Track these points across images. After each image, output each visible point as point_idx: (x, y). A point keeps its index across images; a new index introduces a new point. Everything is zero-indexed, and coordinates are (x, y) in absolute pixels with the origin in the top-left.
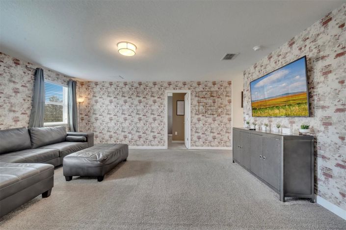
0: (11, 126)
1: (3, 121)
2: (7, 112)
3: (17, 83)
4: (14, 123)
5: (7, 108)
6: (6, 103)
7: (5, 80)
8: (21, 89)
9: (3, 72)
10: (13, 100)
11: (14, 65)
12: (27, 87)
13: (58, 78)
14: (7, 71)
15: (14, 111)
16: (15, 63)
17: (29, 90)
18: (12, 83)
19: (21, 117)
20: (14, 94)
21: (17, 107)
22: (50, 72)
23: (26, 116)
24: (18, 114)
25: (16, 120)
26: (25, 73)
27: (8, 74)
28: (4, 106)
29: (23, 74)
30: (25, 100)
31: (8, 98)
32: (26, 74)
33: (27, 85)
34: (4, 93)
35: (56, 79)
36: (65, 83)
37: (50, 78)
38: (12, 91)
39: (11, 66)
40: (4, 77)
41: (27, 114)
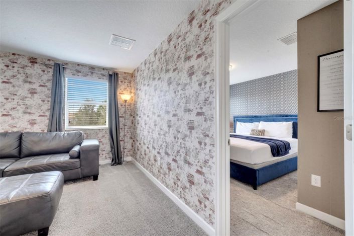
0: (26, 129)
1: (16, 123)
2: (21, 115)
3: (34, 83)
4: (29, 126)
5: (21, 110)
6: (20, 105)
7: (19, 82)
8: (39, 89)
9: (16, 74)
10: (29, 102)
11: (30, 64)
12: (46, 86)
13: (92, 73)
14: (21, 72)
15: (30, 113)
16: (31, 62)
17: (49, 89)
18: (28, 84)
19: (39, 119)
20: (30, 95)
21: (33, 108)
22: (81, 67)
23: (46, 118)
24: (35, 117)
25: (33, 123)
26: (44, 71)
27: (22, 74)
28: (17, 109)
29: (42, 73)
30: (43, 101)
31: (23, 99)
32: (46, 72)
33: (47, 84)
34: (18, 94)
35: (90, 74)
36: (104, 77)
37: (80, 74)
38: (27, 92)
39: (26, 66)
40: (18, 79)
41: (46, 116)
